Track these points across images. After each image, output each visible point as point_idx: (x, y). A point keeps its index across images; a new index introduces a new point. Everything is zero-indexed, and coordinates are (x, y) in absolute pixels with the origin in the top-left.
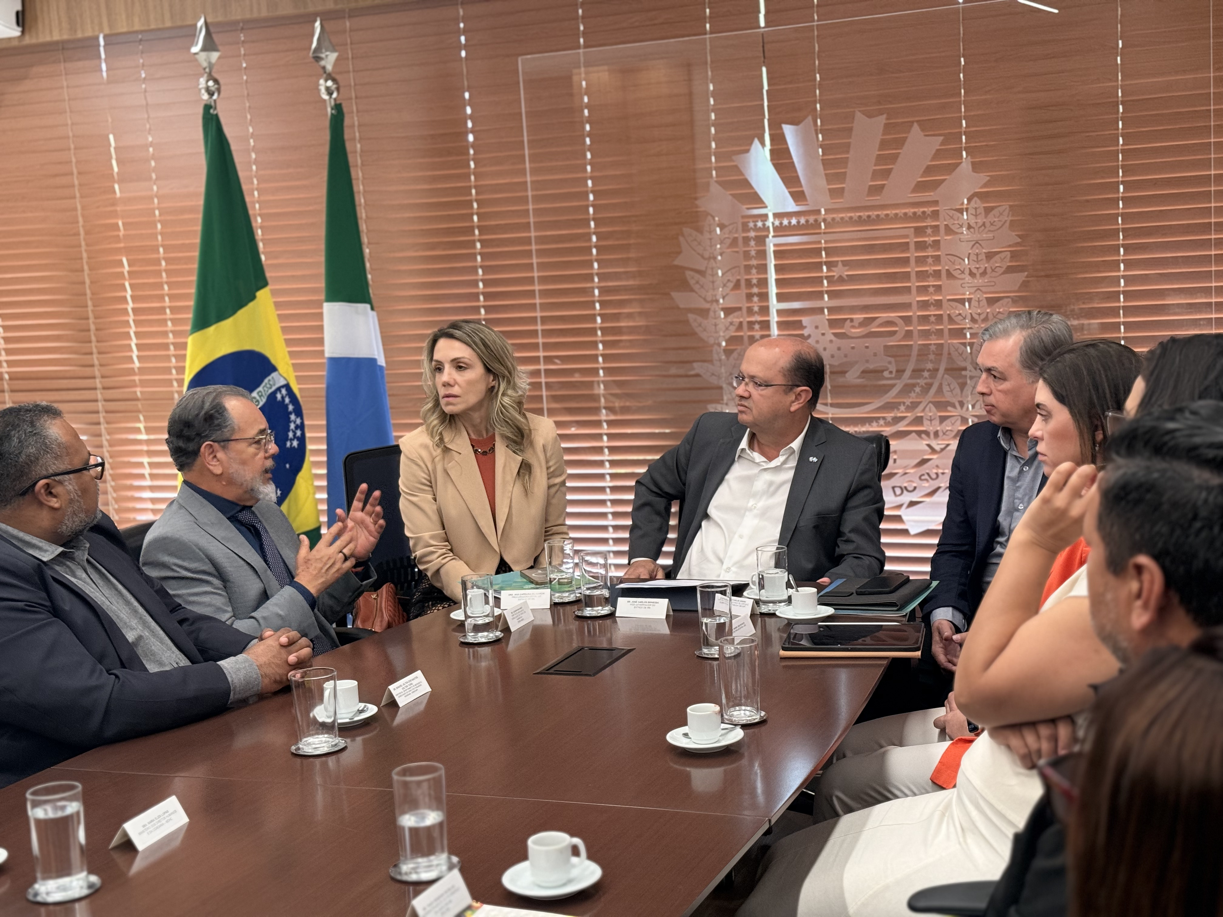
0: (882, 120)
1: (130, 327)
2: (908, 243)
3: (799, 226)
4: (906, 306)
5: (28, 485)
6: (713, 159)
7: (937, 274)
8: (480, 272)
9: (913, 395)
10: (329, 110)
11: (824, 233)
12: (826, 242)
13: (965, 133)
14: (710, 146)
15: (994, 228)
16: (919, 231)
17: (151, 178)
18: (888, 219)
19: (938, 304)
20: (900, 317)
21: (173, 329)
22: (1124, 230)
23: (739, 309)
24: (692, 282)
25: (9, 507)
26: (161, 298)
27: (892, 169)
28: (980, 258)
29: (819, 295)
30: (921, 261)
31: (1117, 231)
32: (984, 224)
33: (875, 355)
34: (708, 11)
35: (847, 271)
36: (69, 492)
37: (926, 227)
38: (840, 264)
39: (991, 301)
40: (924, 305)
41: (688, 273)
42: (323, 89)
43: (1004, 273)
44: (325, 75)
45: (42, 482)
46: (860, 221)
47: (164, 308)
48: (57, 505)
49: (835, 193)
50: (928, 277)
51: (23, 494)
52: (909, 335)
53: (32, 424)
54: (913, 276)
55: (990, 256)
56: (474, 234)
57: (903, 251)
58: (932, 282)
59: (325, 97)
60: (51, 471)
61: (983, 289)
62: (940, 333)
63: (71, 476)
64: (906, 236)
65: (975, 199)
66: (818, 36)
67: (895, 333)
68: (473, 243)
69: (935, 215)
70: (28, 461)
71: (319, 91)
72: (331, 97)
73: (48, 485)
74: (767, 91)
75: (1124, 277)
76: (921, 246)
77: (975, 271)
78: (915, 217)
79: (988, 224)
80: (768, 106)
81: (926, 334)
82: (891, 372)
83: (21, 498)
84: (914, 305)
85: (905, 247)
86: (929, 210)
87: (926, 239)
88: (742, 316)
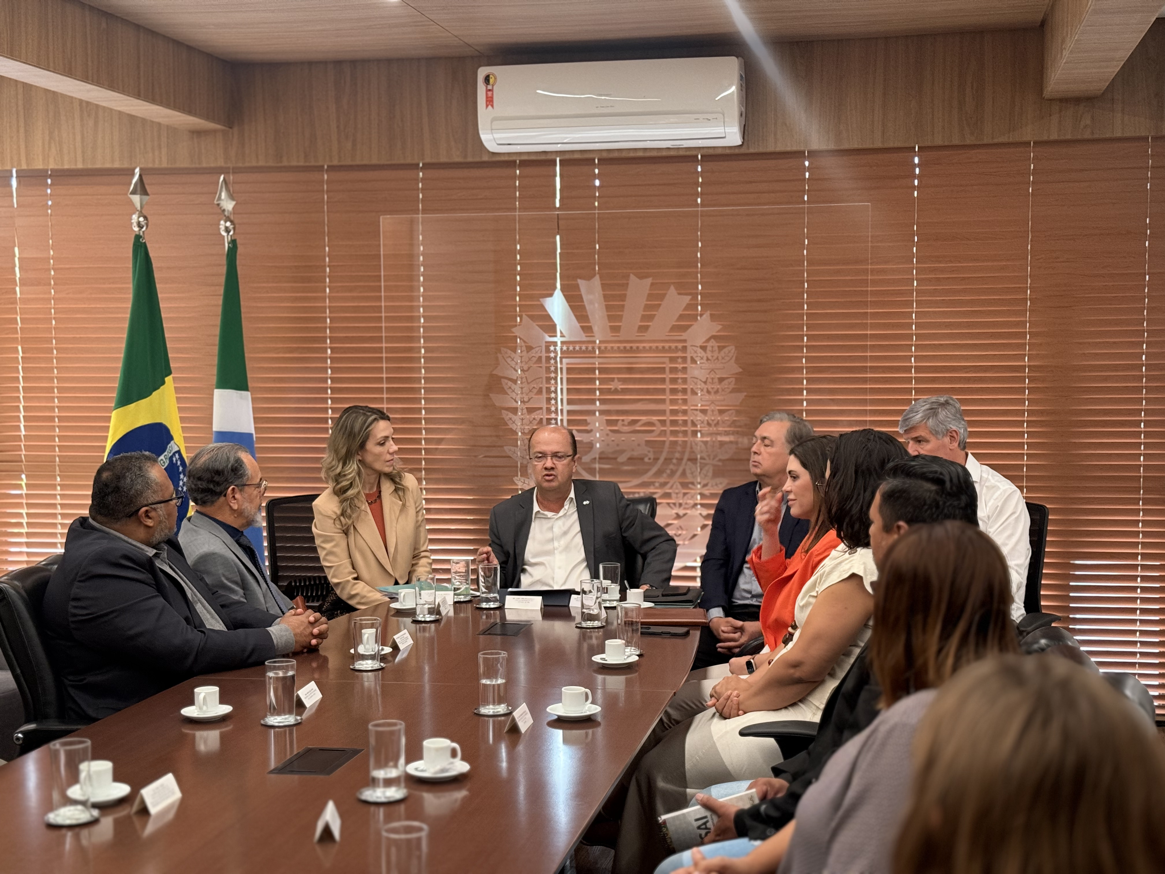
0: (649, 281)
1: (20, 402)
2: (664, 368)
3: (581, 351)
4: (663, 412)
5: (133, 510)
6: (518, 299)
7: (684, 391)
8: (329, 371)
9: (665, 475)
10: (227, 245)
11: (599, 357)
12: (599, 364)
13: (701, 294)
14: (516, 290)
15: (724, 361)
16: (672, 360)
17: (50, 284)
18: (645, 350)
19: (685, 412)
20: (659, 420)
21: (59, 405)
22: (807, 368)
23: (541, 408)
24: (506, 387)
25: (119, 523)
26: (51, 379)
27: (655, 315)
28: (714, 381)
29: (593, 402)
30: (674, 381)
31: (802, 368)
32: (717, 358)
33: (639, 445)
34: (518, 193)
35: (621, 385)
36: (159, 516)
37: (678, 357)
38: (616, 380)
39: (721, 412)
40: (674, 412)
41: (504, 381)
42: (222, 228)
43: (731, 392)
44: (224, 218)
45: (144, 509)
46: (625, 350)
47: (53, 388)
48: (151, 525)
49: (615, 329)
50: (678, 392)
51: (130, 516)
52: (663, 433)
53: (140, 468)
54: (668, 391)
55: (721, 380)
56: (326, 343)
57: (661, 374)
58: (680, 396)
59: (224, 234)
60: (150, 502)
61: (717, 403)
62: (685, 433)
63: (162, 505)
64: (664, 363)
65: (712, 340)
66: (598, 218)
67: (652, 431)
68: (326, 349)
69: (684, 349)
70: (135, 494)
71: (219, 229)
72: (228, 234)
73: (147, 511)
74: (560, 254)
75: (806, 400)
76: (673, 370)
77: (710, 390)
78: (670, 350)
79: (720, 358)
80: (560, 264)
81: (674, 433)
82: (650, 459)
83: (128, 519)
84: (668, 413)
85: (662, 370)
86: (680, 345)
87: (677, 366)
88: (542, 415)
